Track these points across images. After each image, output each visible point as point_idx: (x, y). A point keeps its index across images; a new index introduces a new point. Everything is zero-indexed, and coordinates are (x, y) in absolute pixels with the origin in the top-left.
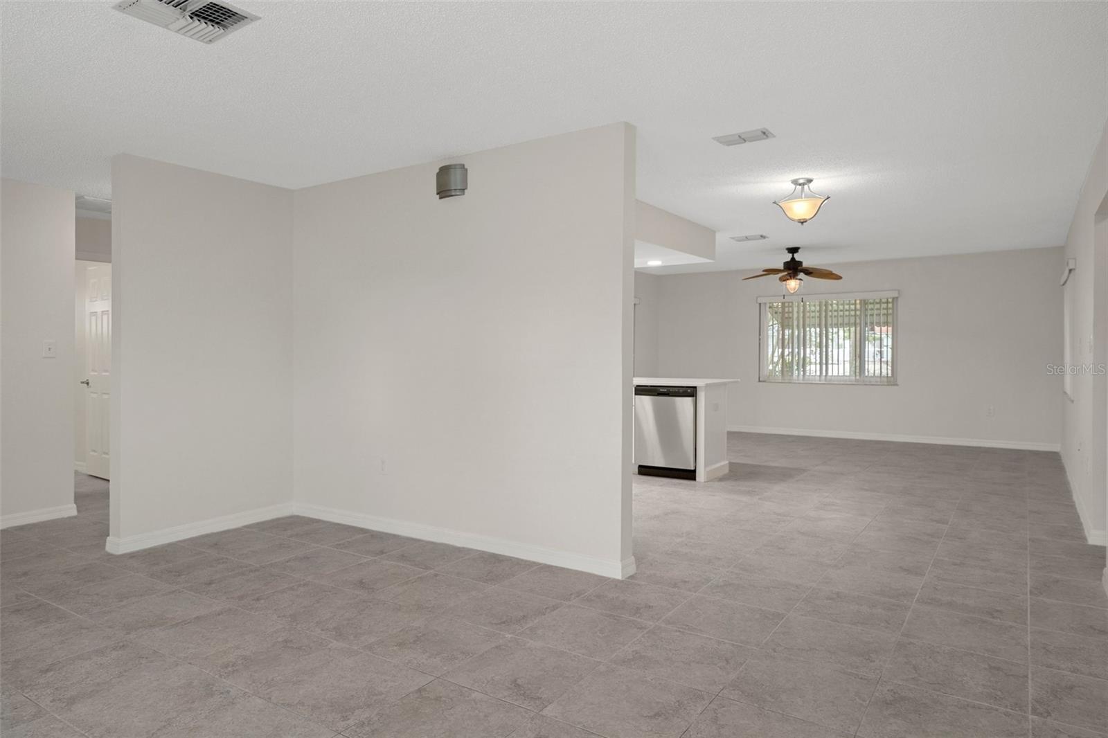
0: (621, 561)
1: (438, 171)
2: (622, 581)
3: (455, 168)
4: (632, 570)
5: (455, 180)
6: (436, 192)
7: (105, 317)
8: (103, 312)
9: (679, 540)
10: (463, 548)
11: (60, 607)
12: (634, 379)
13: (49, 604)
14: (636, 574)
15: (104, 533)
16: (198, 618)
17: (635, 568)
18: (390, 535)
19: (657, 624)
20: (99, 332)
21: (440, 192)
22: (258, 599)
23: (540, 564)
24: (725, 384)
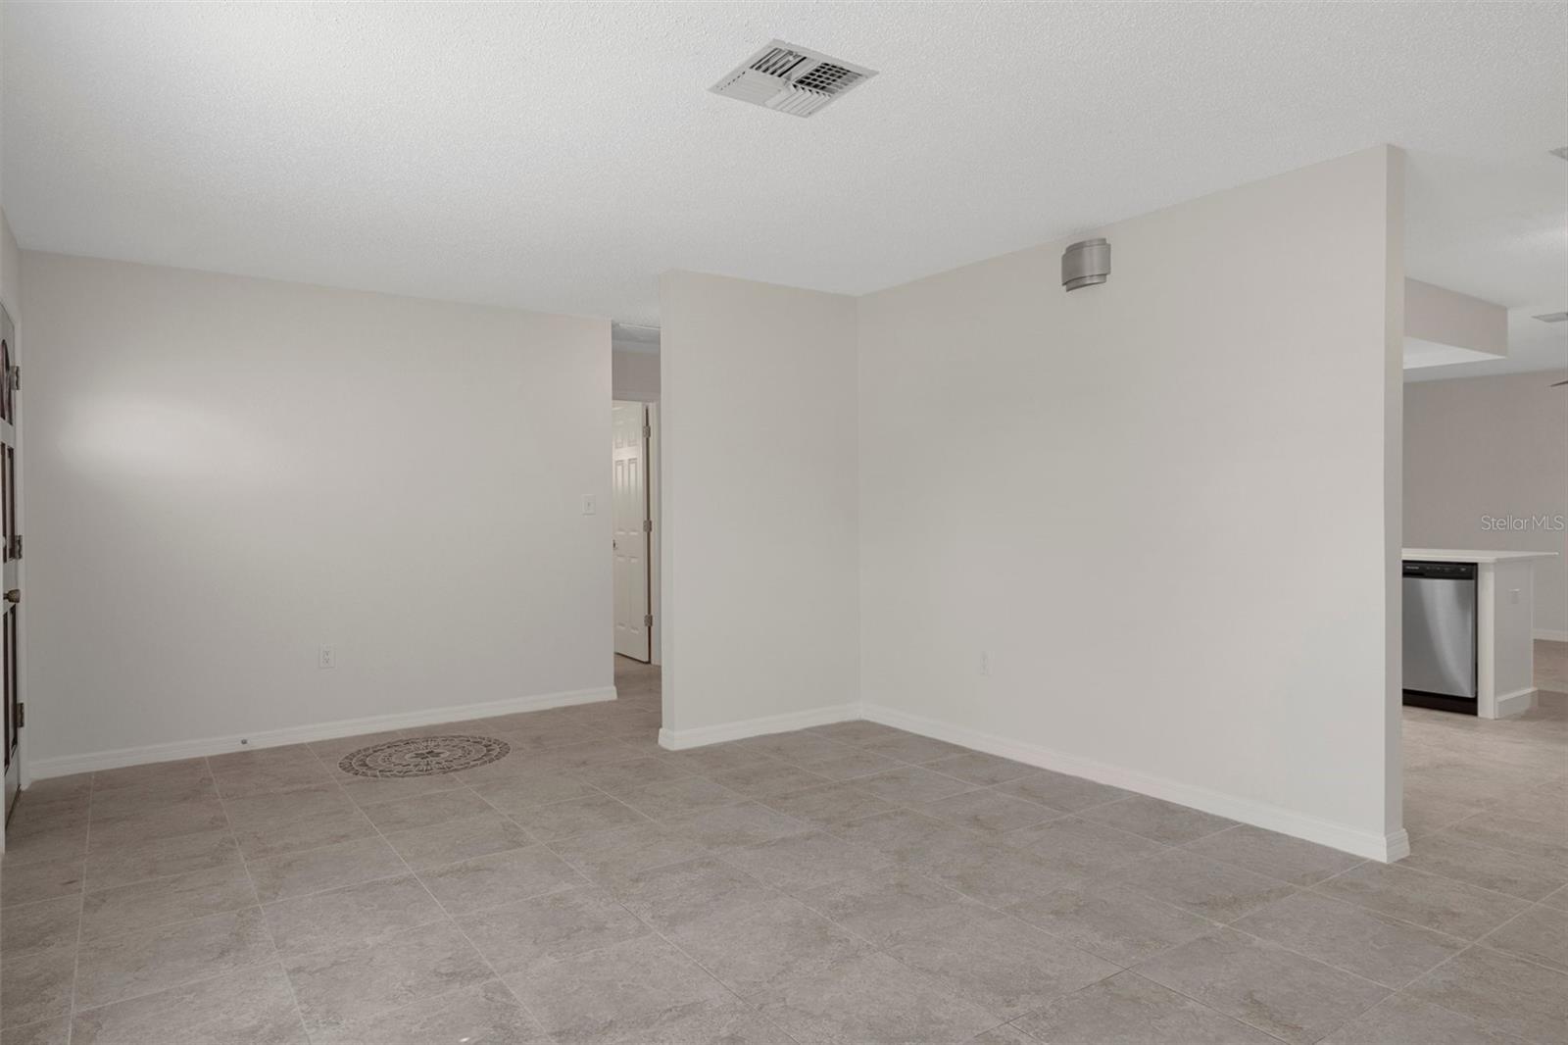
0: (1386, 834)
1: (1064, 252)
2: (1388, 867)
3: (1091, 246)
4: (1404, 850)
5: (1091, 262)
6: (1061, 283)
7: (633, 466)
8: (630, 460)
9: (1475, 811)
10: (1109, 787)
11: (630, 806)
12: (1404, 550)
13: (616, 801)
14: (1410, 857)
15: (655, 723)
16: (783, 840)
17: (1408, 847)
18: (997, 758)
19: (1476, 943)
20: (626, 483)
21: (1070, 281)
22: (849, 825)
23: (1237, 823)
24: (1529, 560)
